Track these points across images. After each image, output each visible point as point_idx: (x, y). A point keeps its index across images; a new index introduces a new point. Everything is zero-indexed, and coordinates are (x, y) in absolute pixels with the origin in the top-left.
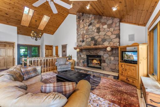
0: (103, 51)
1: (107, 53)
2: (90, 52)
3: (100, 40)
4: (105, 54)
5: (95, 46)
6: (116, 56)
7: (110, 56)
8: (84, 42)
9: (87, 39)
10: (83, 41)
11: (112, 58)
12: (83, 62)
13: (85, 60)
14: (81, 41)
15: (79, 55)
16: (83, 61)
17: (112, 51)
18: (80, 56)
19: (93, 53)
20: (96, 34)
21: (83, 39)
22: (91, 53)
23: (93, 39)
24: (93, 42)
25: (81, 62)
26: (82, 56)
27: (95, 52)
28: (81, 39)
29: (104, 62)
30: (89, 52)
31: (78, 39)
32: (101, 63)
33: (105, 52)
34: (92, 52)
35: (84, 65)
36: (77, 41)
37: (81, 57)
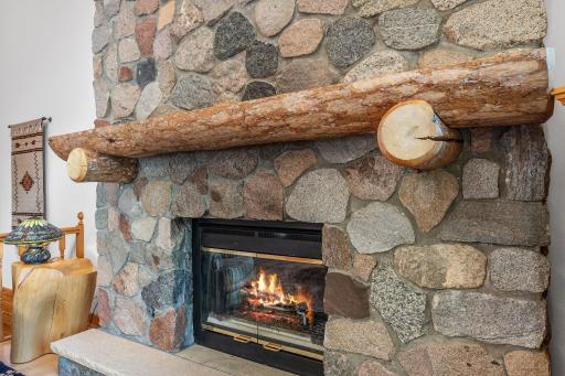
0: (344, 170)
1: (393, 199)
4: (366, 202)
6: (505, 233)
7: (426, 236)
8: (152, 79)
9: (177, 40)
10: (147, 72)
11: (457, 266)
12: (150, 295)
13: (168, 267)
14: (125, 74)
15: (113, 216)
16: (149, 275)
17: (459, 175)
18: (124, 222)
19: (236, 197)
21: (146, 48)
22: (217, 197)
23: (233, 34)
24: (237, 72)
25: (132, 287)
26: (140, 229)
27: (258, 182)
28: (129, 52)
29: (358, 303)
30: (203, 189)
31: (101, 52)
32: (320, 318)
33: (366, 188)
34: (228, 189)
35: (159, 324)
36: (100, 75)
37: (129, 238)
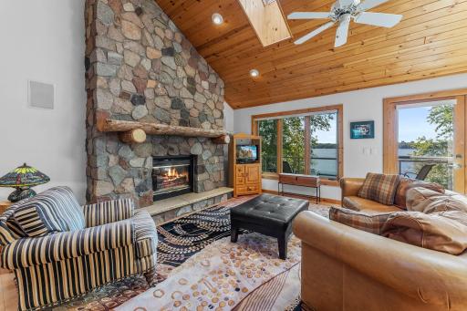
0: (201, 143)
2: (169, 145)
3: (194, 113)
4: (205, 150)
5: (183, 128)
7: (213, 155)
8: (143, 104)
9: (156, 95)
10: (139, 100)
11: (216, 160)
12: (139, 189)
15: (112, 159)
18: (123, 161)
19: (177, 149)
20: (185, 93)
21: (140, 91)
23: (177, 103)
24: (177, 115)
25: (129, 188)
26: (135, 163)
30: (166, 147)
34: (175, 147)
37: (127, 167)
